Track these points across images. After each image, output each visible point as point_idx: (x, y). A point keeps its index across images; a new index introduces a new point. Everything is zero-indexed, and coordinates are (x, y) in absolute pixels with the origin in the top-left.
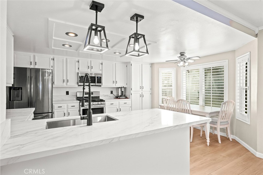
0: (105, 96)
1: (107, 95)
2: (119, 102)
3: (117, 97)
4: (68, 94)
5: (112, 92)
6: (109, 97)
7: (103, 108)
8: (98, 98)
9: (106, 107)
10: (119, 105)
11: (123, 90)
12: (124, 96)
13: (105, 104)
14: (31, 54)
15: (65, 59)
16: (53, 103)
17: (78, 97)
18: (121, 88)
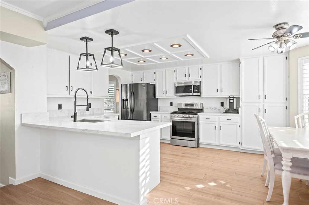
0: (212, 108)
1: (215, 108)
2: (219, 117)
3: (227, 112)
4: (172, 105)
5: (222, 104)
6: (217, 110)
7: (194, 122)
8: (201, 111)
9: (200, 122)
10: (219, 121)
11: (232, 101)
12: (235, 109)
13: (198, 118)
14: (142, 72)
15: (164, 71)
16: (151, 112)
17: (178, 109)
18: (229, 98)
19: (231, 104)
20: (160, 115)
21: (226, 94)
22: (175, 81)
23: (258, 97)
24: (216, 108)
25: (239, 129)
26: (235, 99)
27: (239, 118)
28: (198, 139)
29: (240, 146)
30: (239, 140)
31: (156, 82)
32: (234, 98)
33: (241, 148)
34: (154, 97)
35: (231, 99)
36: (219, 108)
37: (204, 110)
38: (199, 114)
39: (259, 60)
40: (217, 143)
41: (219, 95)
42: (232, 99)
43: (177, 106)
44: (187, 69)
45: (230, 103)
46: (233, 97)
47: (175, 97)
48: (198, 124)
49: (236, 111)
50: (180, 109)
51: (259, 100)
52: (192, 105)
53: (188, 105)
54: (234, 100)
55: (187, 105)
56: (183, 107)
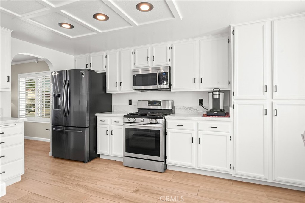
0: (187, 108)
2: (198, 123)
3: (210, 114)
4: (130, 104)
5: (201, 102)
6: (194, 111)
7: (159, 131)
8: (170, 112)
9: (168, 130)
10: (198, 130)
11: (217, 97)
12: (221, 110)
13: (165, 124)
14: (88, 55)
15: (118, 53)
16: (96, 114)
17: (139, 109)
18: (213, 92)
19: (216, 102)
20: (109, 119)
21: (208, 86)
22: (133, 67)
23: (262, 89)
24: (192, 108)
25: (230, 143)
26: (222, 94)
27: (230, 125)
28: (165, 157)
29: (231, 171)
30: (230, 162)
31: (107, 70)
32: (220, 92)
33: (233, 175)
34: (104, 92)
35: (215, 93)
36: (196, 108)
37: (176, 111)
38: (166, 117)
39: (263, 26)
40: (195, 166)
41: (197, 87)
42: (217, 93)
43: (136, 104)
44: (150, 49)
45: (214, 100)
46: (218, 91)
47: (134, 91)
48: (165, 134)
49: (225, 113)
50: (141, 109)
51: (264, 95)
52: (158, 103)
53: (152, 103)
54: (219, 95)
55: (150, 103)
56: (145, 106)
